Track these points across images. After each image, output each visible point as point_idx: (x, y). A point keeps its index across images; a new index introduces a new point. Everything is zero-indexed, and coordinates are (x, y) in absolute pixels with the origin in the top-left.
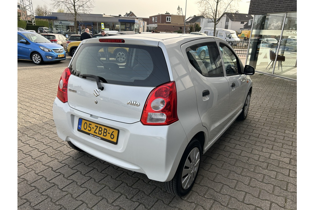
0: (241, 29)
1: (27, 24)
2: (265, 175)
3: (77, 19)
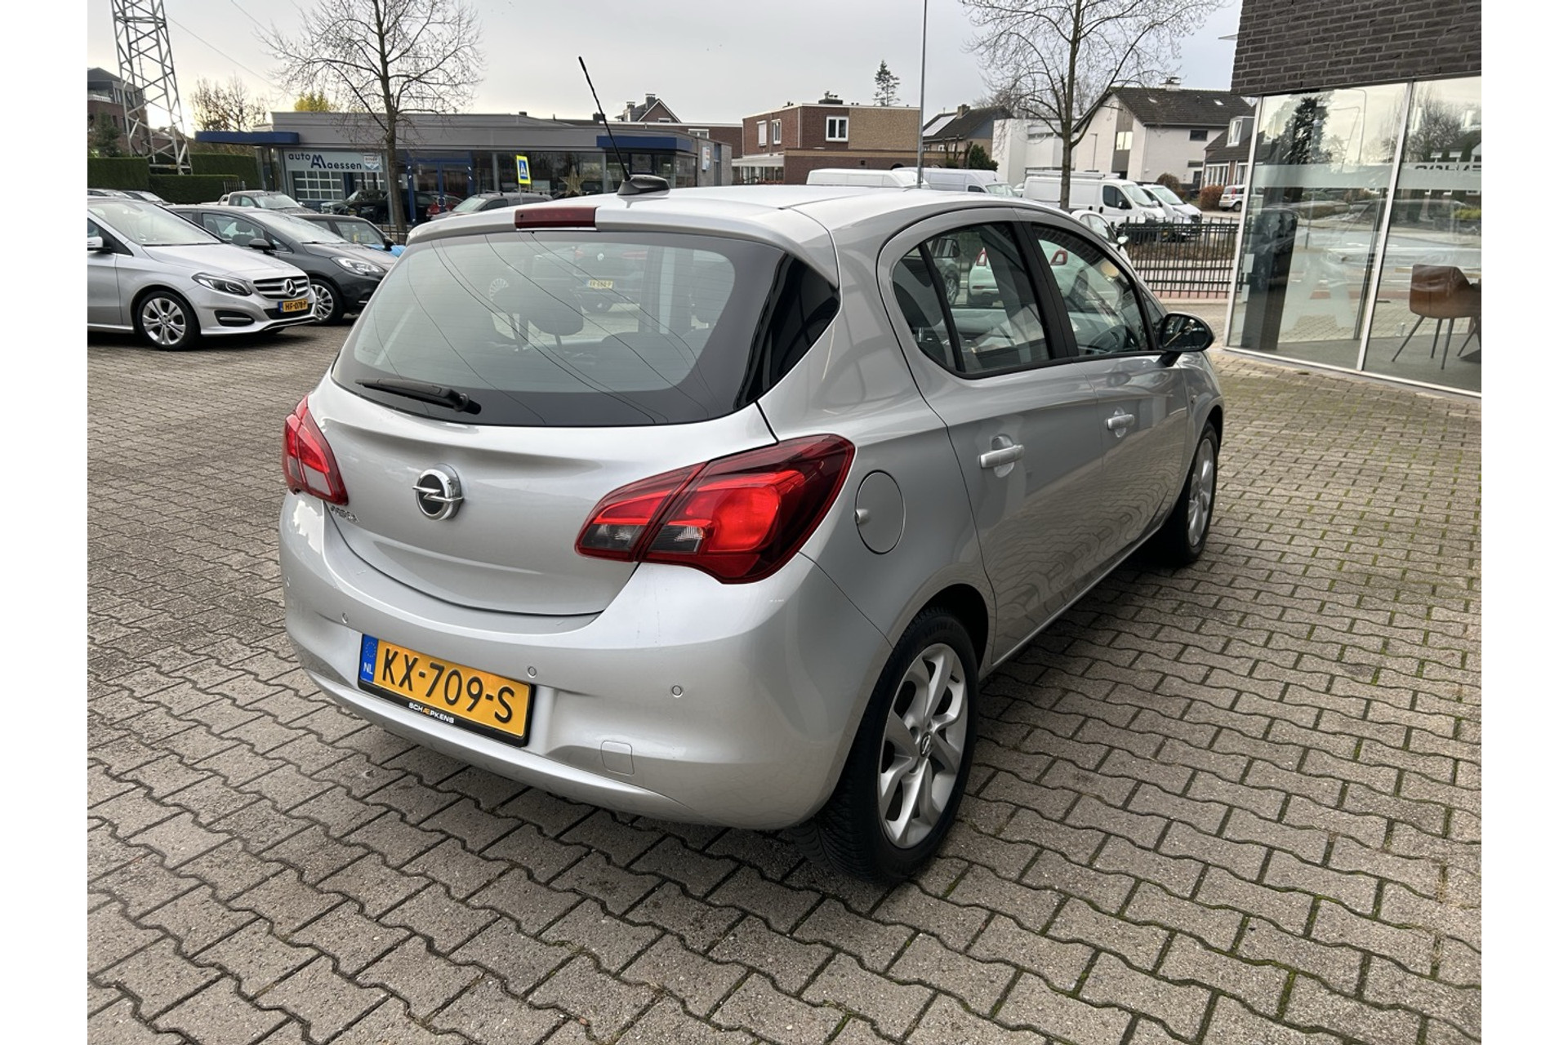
0: (1191, 165)
1: (153, 170)
3: (398, 142)
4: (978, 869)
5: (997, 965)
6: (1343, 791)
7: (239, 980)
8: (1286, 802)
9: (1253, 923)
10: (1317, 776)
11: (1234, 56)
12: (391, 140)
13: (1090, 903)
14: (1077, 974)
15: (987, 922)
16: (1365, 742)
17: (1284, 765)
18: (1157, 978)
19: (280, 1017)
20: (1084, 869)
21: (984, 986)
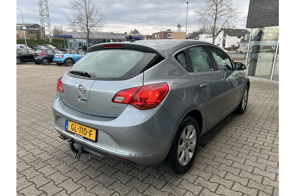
0: (238, 43)
1: (46, 42)
2: (270, 155)
3: (89, 37)
4: (196, 168)
5: (199, 186)
6: (269, 157)
7: (54, 182)
8: (257, 159)
9: (251, 181)
10: (264, 154)
11: (247, 21)
12: (88, 37)
13: (218, 175)
14: (215, 189)
15: (197, 178)
16: (273, 148)
17: (257, 152)
18: (231, 190)
19: (62, 189)
20: (217, 169)
21: (197, 190)
